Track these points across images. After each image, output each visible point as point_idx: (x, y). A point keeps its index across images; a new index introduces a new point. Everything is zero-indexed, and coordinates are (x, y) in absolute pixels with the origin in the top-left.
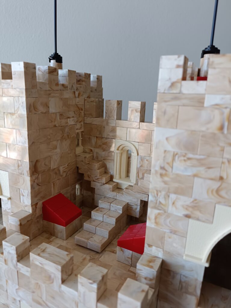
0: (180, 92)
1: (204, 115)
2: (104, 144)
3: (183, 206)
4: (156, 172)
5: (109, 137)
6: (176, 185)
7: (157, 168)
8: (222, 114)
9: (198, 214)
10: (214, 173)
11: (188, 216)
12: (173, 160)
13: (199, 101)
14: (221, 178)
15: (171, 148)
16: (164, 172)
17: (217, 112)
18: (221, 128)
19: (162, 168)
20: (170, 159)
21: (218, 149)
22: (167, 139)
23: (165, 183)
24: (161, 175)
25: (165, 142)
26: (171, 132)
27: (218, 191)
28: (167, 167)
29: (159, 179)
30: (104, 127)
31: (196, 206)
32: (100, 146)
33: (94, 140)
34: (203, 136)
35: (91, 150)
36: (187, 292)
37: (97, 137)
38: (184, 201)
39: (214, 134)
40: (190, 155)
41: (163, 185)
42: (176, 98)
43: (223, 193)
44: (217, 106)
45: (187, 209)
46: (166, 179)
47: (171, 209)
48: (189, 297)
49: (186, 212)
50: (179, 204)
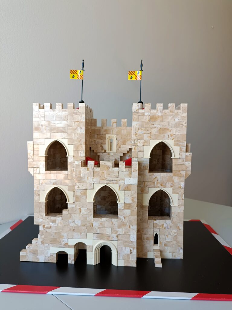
0: (138, 112)
1: (145, 117)
2: (101, 137)
3: (142, 143)
4: (134, 134)
5: (103, 134)
6: (140, 137)
7: (134, 133)
8: (149, 117)
9: (146, 144)
10: (149, 132)
11: (143, 145)
12: (138, 130)
13: (143, 114)
14: (150, 133)
15: (137, 127)
16: (136, 134)
17: (148, 117)
18: (149, 120)
19: (135, 133)
20: (137, 130)
21: (149, 126)
22: (136, 124)
23: (136, 137)
24: (135, 135)
25: (136, 125)
26: (137, 123)
27: (150, 136)
28: (137, 132)
29: (135, 136)
30: (101, 130)
31: (145, 142)
32: (99, 138)
33: (96, 136)
34: (145, 123)
35: (95, 140)
36: (146, 169)
37: (98, 134)
38: (142, 141)
39: (148, 122)
40: (142, 128)
41: (136, 138)
42: (137, 114)
43: (151, 137)
44: (147, 115)
45: (143, 143)
46: (137, 136)
47: (139, 144)
48: (146, 170)
49: (143, 144)
50: (141, 142)
